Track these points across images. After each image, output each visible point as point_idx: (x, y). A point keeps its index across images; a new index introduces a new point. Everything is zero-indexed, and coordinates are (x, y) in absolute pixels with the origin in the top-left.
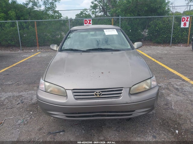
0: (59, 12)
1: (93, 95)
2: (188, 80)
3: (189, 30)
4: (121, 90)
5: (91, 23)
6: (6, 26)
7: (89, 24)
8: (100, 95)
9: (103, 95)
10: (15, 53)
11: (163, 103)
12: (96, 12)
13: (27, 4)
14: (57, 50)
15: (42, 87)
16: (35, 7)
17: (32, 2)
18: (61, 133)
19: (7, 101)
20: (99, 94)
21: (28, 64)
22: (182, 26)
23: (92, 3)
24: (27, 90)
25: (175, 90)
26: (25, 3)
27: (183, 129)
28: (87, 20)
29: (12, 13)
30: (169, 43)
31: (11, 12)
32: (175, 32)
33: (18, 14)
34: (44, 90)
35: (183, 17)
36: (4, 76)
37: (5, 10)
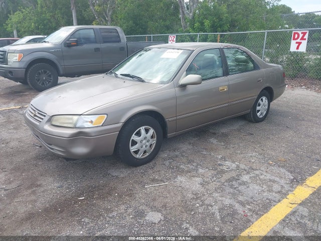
5: (305, 39)
7: (301, 39)
28: (298, 32)
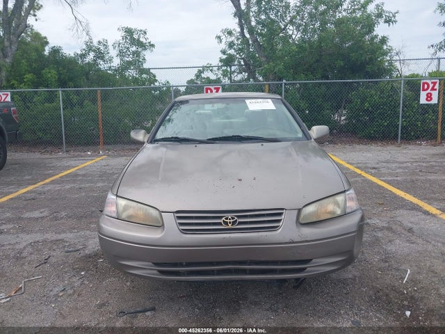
0: (151, 71)
1: (220, 224)
2: (438, 212)
3: (440, 108)
4: (280, 214)
6: (34, 100)
8: (234, 223)
9: (240, 223)
10: (51, 157)
11: (376, 258)
12: (232, 73)
13: (83, 56)
14: (146, 140)
15: (110, 209)
16: (99, 61)
17: (94, 51)
18: (148, 313)
19: (30, 249)
20: (232, 221)
21: (79, 180)
22: (423, 100)
23: (224, 52)
24: (74, 229)
25: (406, 233)
26: (79, 52)
27: (421, 309)
28: (210, 87)
29: (51, 74)
30: (395, 138)
31: (48, 71)
32: (408, 114)
33: (62, 76)
34: (114, 215)
35: (425, 81)
36: (25, 203)
37: (35, 68)
